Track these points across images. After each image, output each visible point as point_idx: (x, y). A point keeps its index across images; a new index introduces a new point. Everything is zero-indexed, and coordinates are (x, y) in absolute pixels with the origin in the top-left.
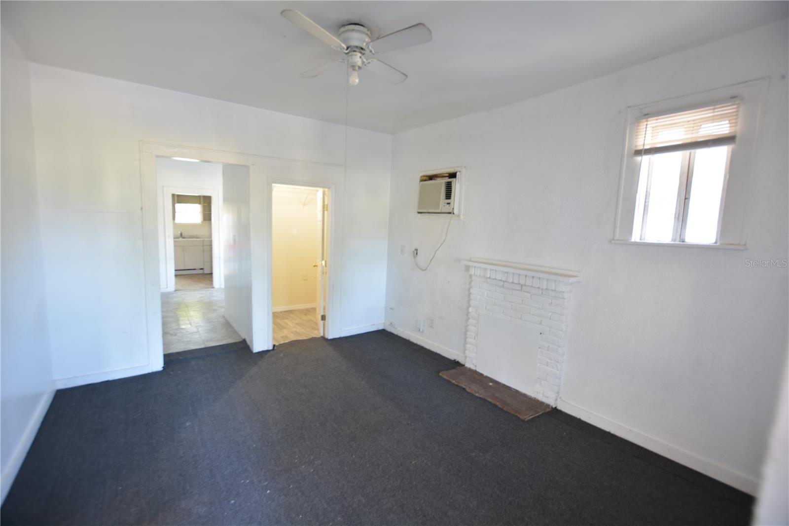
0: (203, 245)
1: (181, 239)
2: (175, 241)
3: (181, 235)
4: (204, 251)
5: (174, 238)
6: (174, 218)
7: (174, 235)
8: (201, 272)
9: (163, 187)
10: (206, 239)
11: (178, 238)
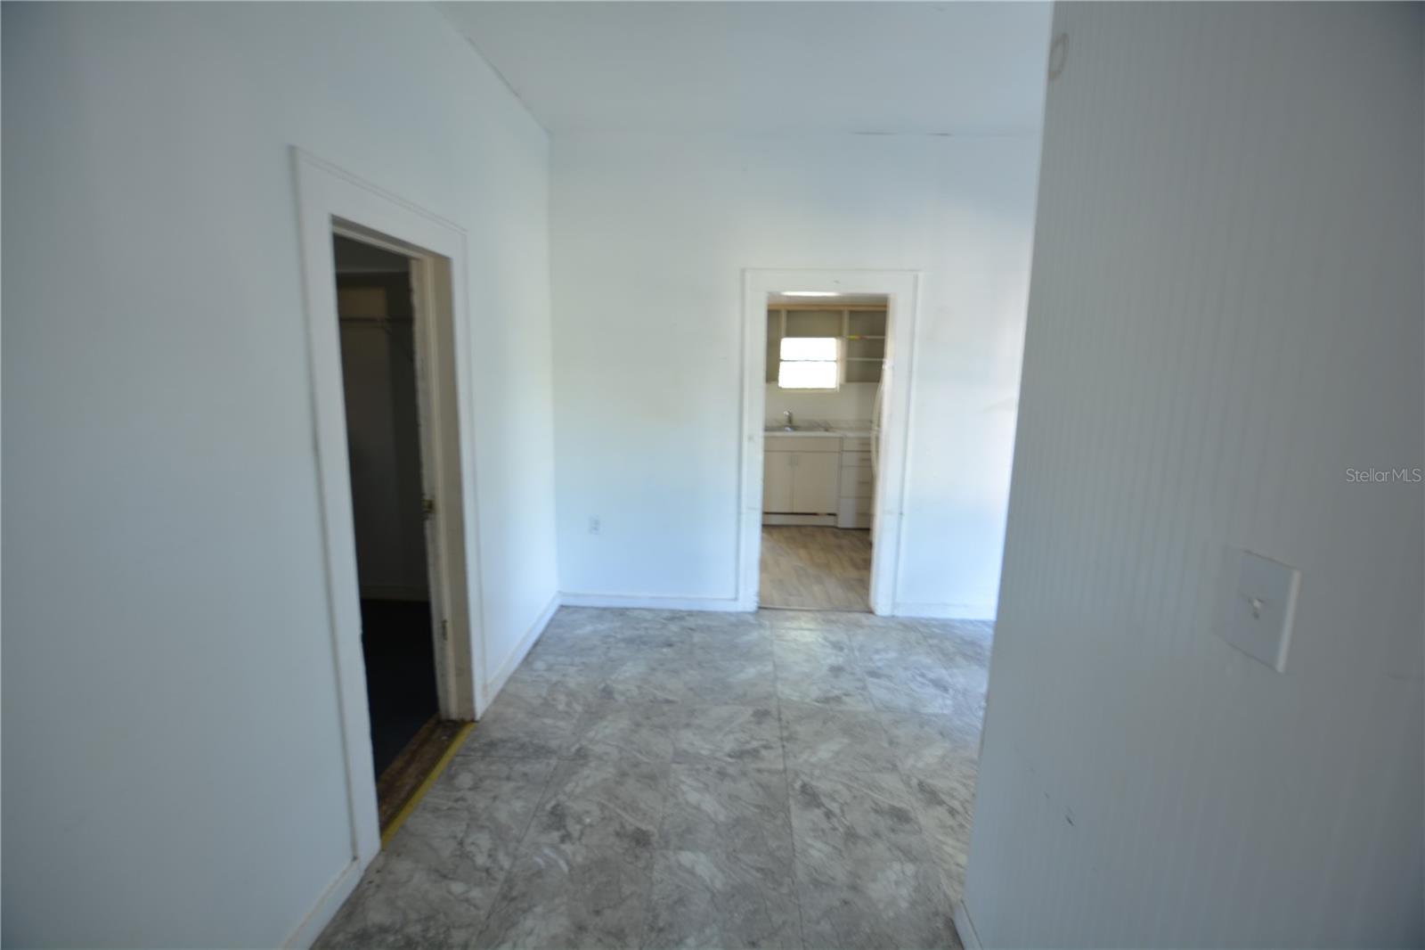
0: (842, 451)
1: (790, 433)
2: (766, 438)
3: (790, 420)
4: (841, 467)
5: (767, 429)
6: (772, 374)
7: (766, 420)
8: (830, 521)
9: (743, 271)
10: (850, 434)
11: (780, 428)
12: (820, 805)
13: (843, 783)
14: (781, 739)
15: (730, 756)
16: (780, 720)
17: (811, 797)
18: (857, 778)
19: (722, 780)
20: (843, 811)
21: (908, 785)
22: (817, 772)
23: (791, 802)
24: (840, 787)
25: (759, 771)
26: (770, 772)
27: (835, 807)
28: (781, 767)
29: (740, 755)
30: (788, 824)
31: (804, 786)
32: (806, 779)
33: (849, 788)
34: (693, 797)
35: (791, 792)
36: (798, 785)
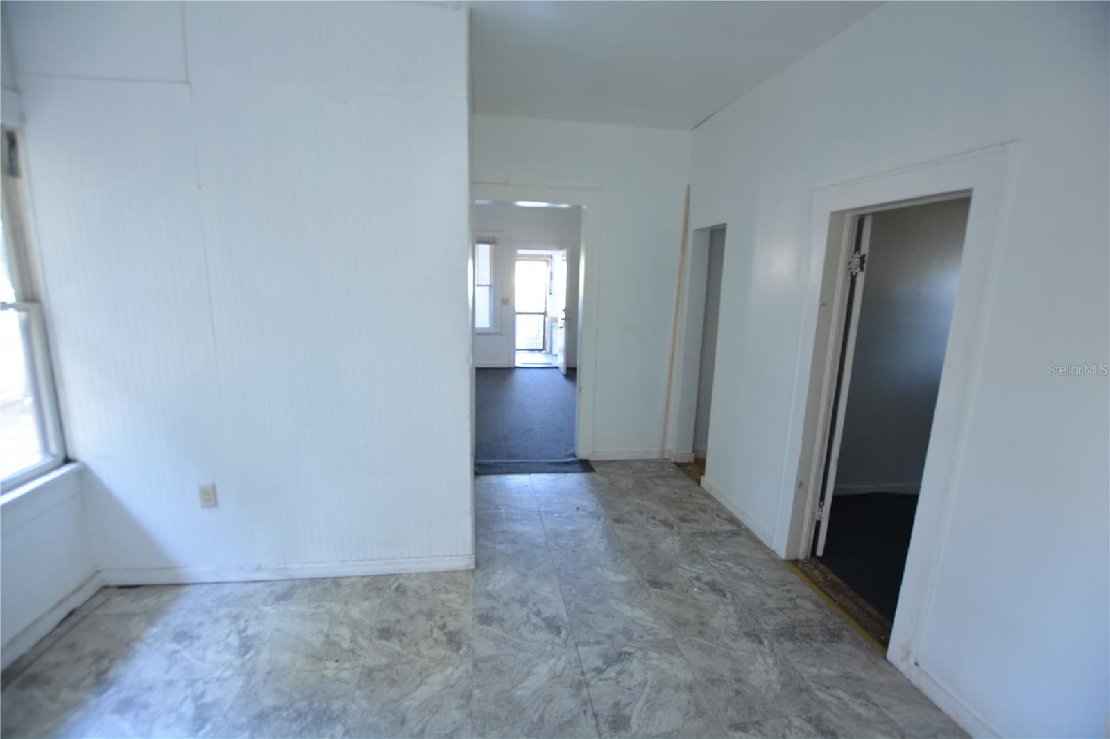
12: (545, 619)
13: (526, 640)
14: (587, 685)
15: (630, 654)
16: (595, 716)
17: (552, 625)
18: (513, 647)
19: (624, 629)
20: (528, 617)
21: (469, 647)
22: (548, 648)
23: (567, 619)
24: (529, 637)
25: (598, 643)
26: (589, 644)
27: (534, 619)
28: (580, 649)
29: (621, 656)
30: (567, 603)
31: (559, 633)
32: (557, 640)
33: (521, 637)
34: (639, 613)
35: (568, 626)
36: (564, 633)
